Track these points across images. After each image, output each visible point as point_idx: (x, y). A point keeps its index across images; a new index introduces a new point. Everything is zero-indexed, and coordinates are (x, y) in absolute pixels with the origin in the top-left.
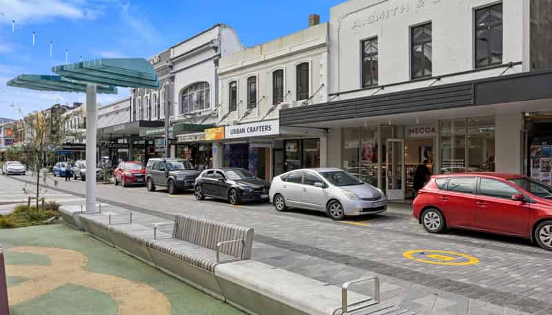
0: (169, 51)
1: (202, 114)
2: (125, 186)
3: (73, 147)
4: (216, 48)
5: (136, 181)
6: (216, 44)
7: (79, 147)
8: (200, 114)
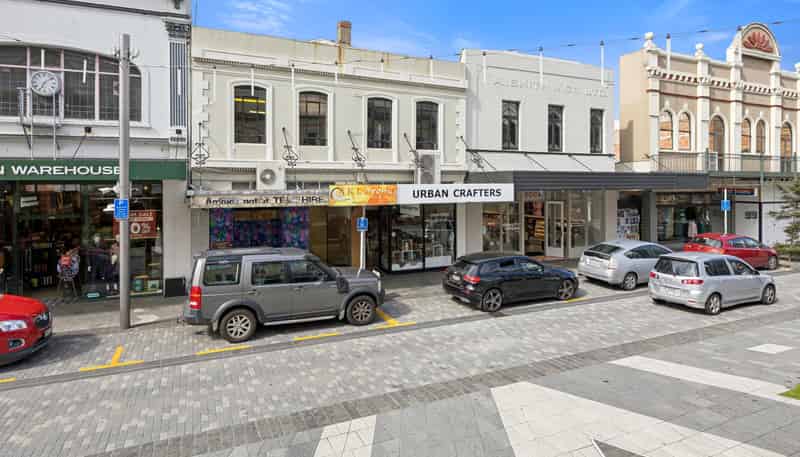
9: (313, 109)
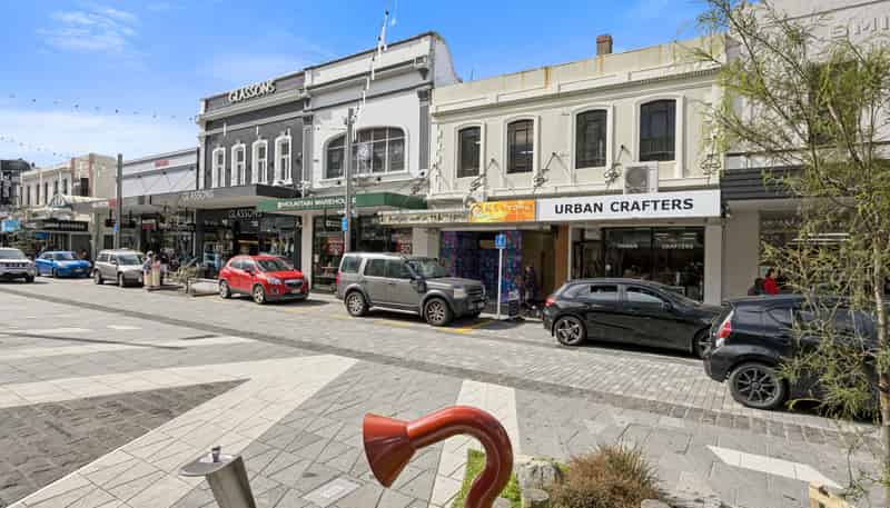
0: (302, 74)
1: (383, 180)
2: (265, 302)
3: (62, 226)
4: (424, 72)
5: (289, 294)
6: (426, 64)
7: (69, 226)
8: (379, 179)
9: (521, 138)
